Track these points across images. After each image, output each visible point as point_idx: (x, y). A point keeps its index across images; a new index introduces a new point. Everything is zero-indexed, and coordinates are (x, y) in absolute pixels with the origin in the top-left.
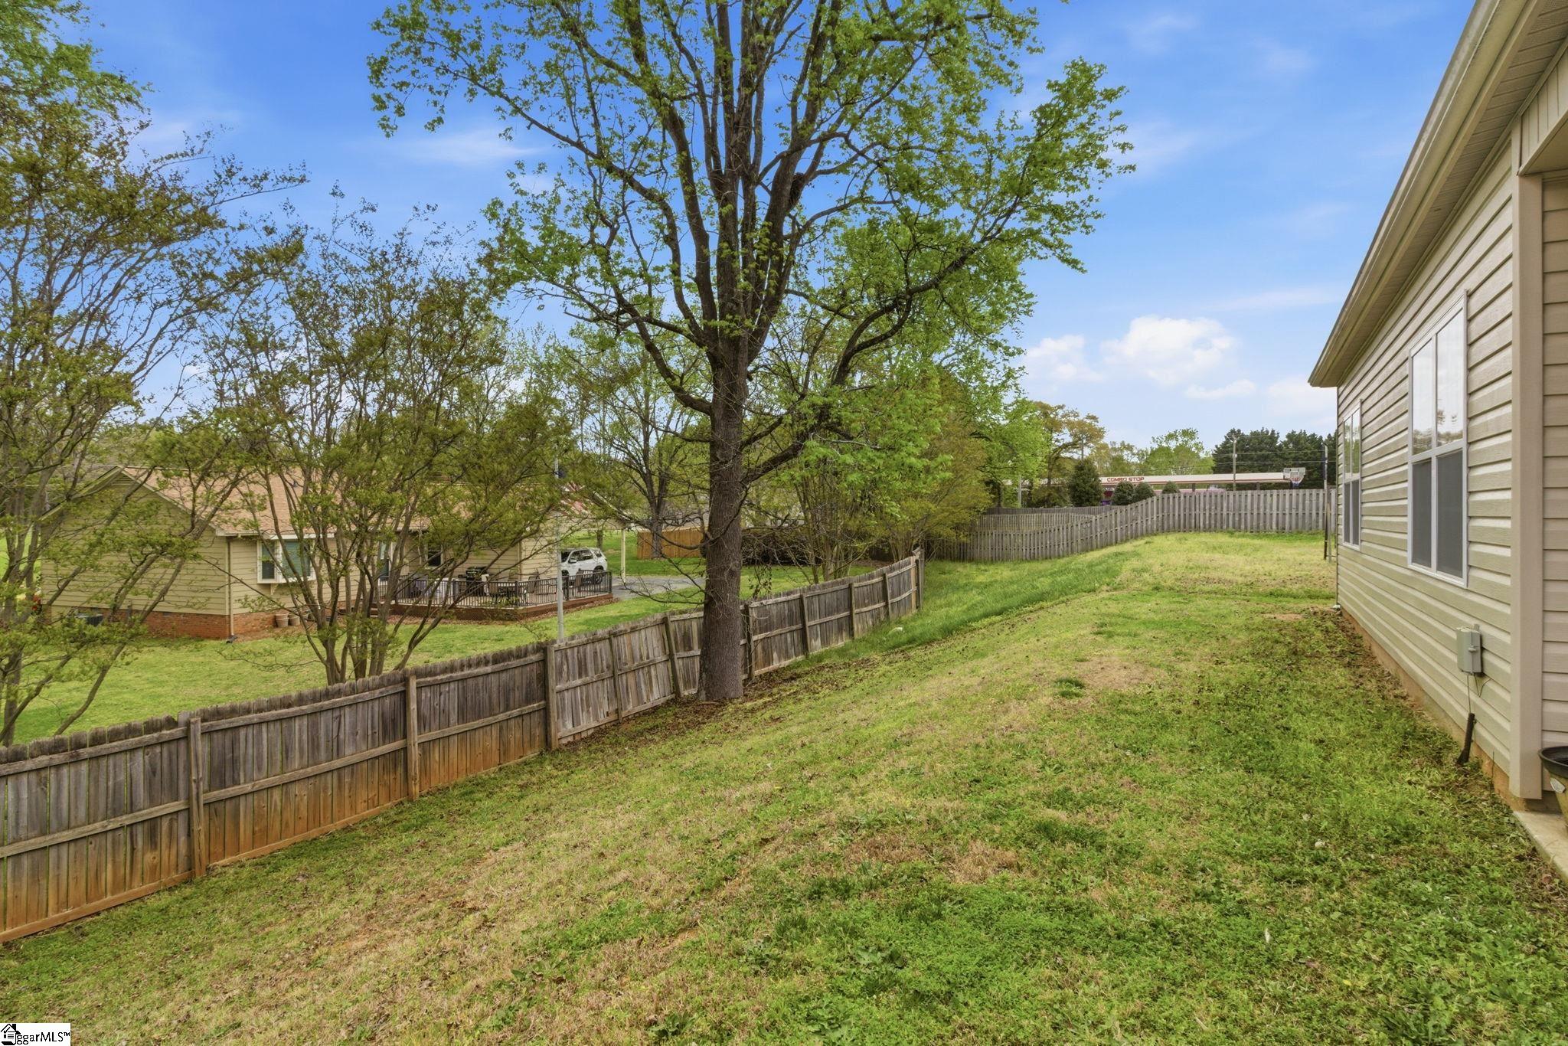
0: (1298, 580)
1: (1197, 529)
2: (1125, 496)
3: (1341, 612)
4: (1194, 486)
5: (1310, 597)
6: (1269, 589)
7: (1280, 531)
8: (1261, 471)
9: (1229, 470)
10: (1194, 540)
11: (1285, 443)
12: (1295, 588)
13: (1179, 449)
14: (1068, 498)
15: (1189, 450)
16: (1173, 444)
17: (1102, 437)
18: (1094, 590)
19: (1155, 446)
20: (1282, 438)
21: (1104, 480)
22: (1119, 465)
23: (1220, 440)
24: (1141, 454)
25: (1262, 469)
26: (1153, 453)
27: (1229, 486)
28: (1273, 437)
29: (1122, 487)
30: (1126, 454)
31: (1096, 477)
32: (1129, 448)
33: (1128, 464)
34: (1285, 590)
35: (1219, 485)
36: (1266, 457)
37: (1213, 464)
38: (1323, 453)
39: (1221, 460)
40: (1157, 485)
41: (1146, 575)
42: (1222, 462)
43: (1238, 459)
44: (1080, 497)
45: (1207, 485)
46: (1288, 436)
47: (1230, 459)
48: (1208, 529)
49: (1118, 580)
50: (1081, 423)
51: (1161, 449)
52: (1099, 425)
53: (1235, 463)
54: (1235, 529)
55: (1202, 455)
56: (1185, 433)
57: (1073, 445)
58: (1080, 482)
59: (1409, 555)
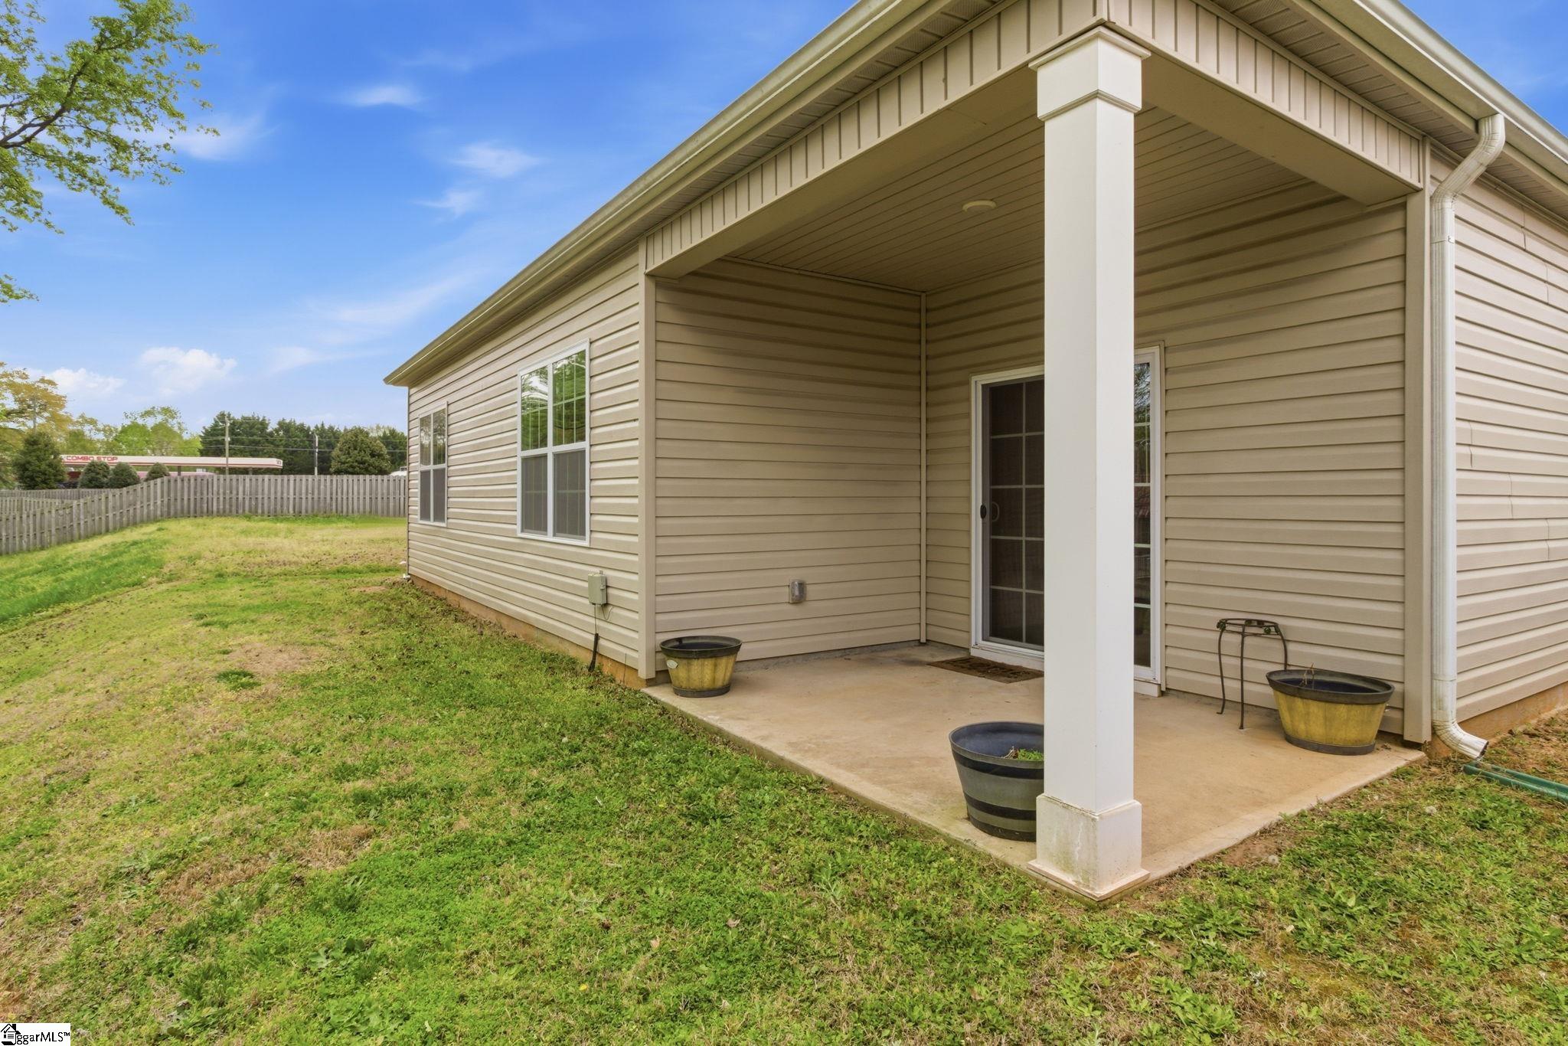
0: (356, 557)
1: (209, 513)
2: (96, 478)
3: (413, 580)
4: (179, 468)
5: (372, 571)
6: (335, 567)
7: (298, 515)
8: (253, 456)
9: (219, 453)
10: (216, 525)
11: (277, 431)
12: (358, 564)
13: (157, 428)
14: (11, 477)
15: (170, 431)
16: (150, 422)
17: (62, 406)
18: (138, 584)
19: (128, 422)
20: (272, 426)
21: (64, 456)
22: (78, 441)
23: (209, 423)
24: (107, 430)
25: (254, 454)
26: (124, 431)
27: (220, 470)
28: (263, 425)
29: (93, 468)
30: (87, 429)
31: (56, 454)
32: (93, 422)
33: (91, 441)
34: (350, 567)
35: (207, 468)
36: (257, 443)
37: (200, 446)
38: (314, 442)
39: (210, 443)
40: (142, 467)
41: (200, 562)
42: (212, 444)
43: (231, 443)
44: (32, 478)
45: (193, 468)
46: (280, 424)
47: (223, 442)
48: (222, 514)
49: (166, 570)
50: (29, 388)
51: (134, 426)
52: (55, 392)
53: (227, 446)
54: (252, 513)
55: (186, 437)
56: (166, 411)
57: (20, 413)
58: (33, 459)
59: (518, 527)
